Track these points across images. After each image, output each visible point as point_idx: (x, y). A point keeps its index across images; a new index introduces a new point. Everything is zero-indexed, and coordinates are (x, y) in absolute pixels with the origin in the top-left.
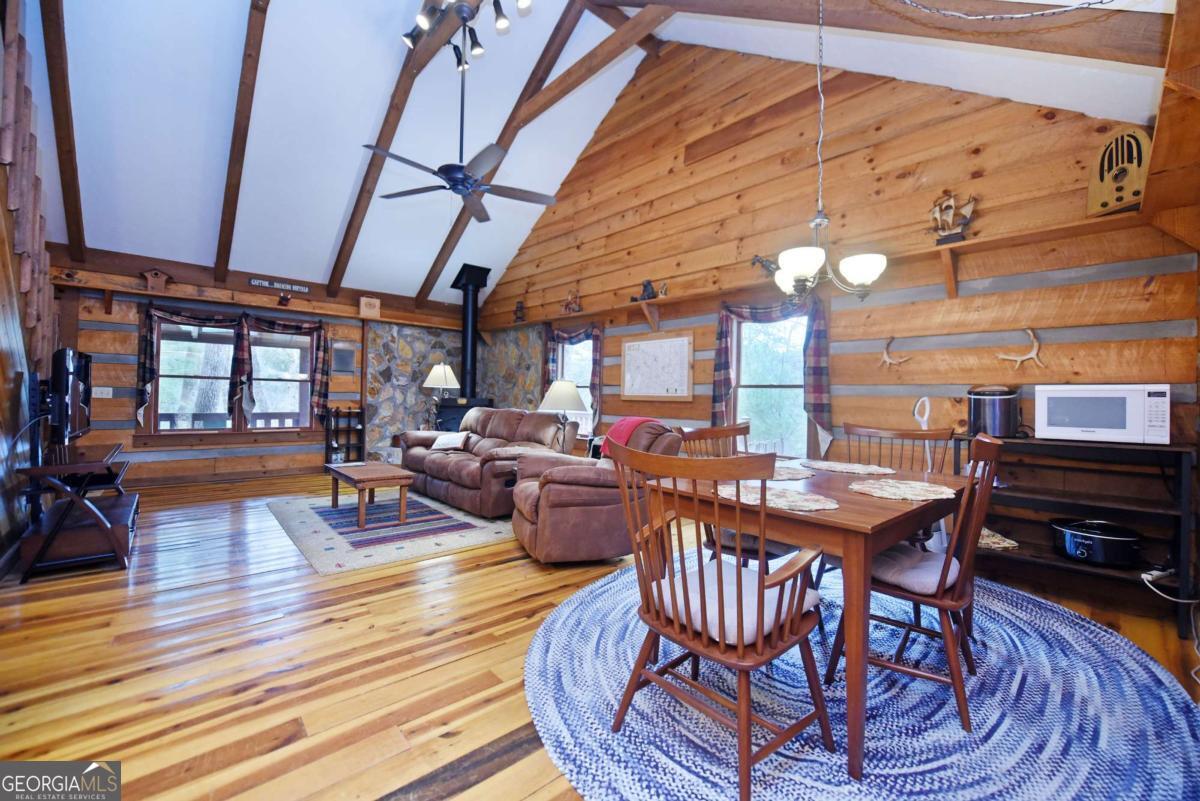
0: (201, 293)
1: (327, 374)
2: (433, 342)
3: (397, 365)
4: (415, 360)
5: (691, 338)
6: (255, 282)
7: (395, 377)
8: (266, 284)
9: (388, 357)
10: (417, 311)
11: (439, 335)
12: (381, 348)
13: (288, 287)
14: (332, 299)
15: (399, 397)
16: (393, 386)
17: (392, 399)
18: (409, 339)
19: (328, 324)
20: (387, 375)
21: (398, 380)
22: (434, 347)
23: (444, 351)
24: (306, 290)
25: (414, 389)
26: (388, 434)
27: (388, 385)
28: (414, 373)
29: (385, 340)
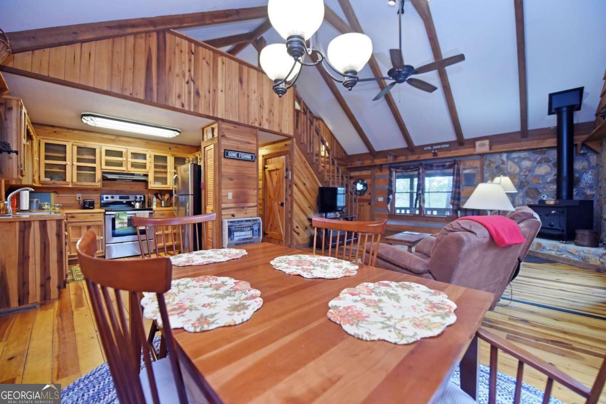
0: (407, 158)
1: (459, 188)
2: (539, 159)
6: (425, 149)
8: (430, 148)
10: (523, 139)
11: (544, 153)
12: (495, 170)
13: (439, 147)
14: (462, 147)
18: (516, 160)
19: (460, 161)
22: (540, 162)
24: (447, 146)
28: (521, 182)
29: (497, 164)
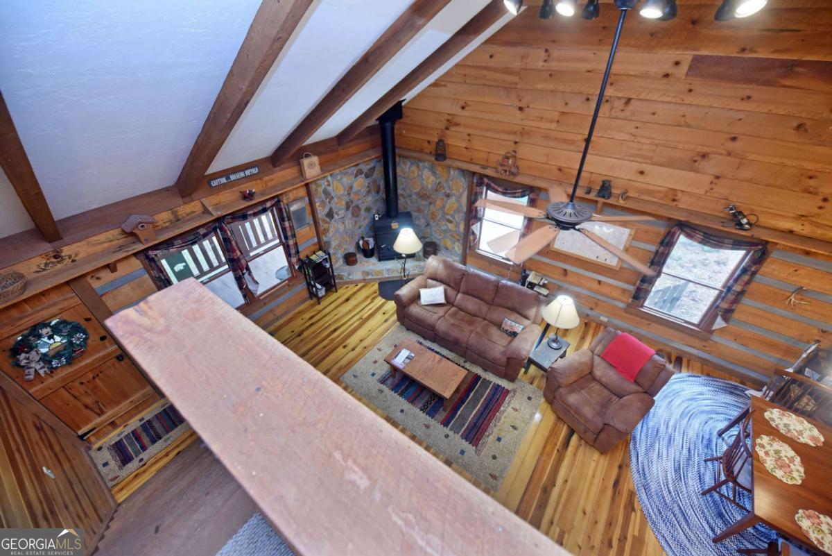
3: (336, 204)
4: (346, 193)
5: (633, 232)
7: (336, 213)
9: (328, 200)
15: (341, 227)
16: (335, 221)
17: (337, 231)
20: (330, 215)
21: (338, 215)
23: (363, 175)
25: (350, 216)
26: (340, 256)
27: (333, 220)
